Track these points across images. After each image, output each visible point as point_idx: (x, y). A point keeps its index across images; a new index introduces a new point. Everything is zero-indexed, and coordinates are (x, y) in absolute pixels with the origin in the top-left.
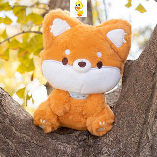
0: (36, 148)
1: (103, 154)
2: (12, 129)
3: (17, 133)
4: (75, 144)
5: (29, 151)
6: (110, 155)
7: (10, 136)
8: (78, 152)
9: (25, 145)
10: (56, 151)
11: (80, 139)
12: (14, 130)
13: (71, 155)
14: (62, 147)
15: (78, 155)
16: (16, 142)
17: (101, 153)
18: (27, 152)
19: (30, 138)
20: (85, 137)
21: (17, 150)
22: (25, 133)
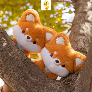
0: (41, 86)
1: (75, 90)
2: (29, 76)
3: (31, 78)
4: (62, 86)
5: (37, 87)
6: (78, 91)
7: (28, 79)
8: (63, 90)
9: (35, 84)
10: (51, 88)
11: (65, 83)
12: (30, 76)
13: (59, 91)
14: (55, 86)
15: (62, 91)
16: (30, 82)
17: (74, 90)
18: (36, 87)
19: (38, 81)
20: (68, 82)
21: (31, 86)
22: (35, 78)
